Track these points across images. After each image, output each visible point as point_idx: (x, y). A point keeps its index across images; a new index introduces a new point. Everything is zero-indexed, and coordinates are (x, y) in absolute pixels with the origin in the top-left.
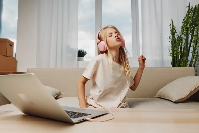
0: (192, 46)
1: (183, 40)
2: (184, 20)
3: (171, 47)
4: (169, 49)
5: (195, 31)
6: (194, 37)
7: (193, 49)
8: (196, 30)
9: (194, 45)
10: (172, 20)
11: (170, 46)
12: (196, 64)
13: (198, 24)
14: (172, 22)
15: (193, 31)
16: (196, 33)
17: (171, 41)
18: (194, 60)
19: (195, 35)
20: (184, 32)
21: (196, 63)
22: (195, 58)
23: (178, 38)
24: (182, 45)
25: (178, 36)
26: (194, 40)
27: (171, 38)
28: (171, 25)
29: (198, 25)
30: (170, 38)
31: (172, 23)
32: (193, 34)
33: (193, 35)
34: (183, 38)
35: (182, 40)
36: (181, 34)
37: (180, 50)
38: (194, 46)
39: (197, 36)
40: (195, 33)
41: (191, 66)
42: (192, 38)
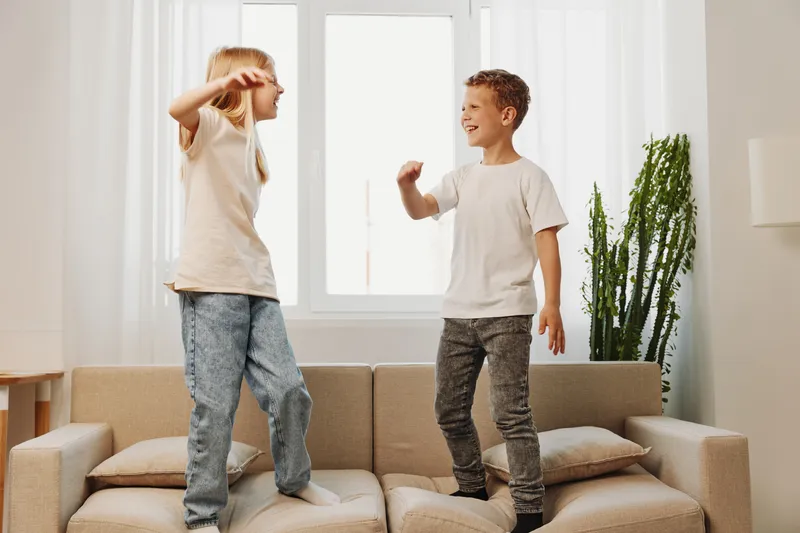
1: (630, 261)
2: (638, 182)
3: (589, 282)
4: (583, 288)
6: (666, 251)
8: (671, 225)
10: (595, 186)
12: (667, 347)
14: (594, 193)
19: (668, 241)
21: (668, 341)
23: (613, 252)
24: (625, 277)
25: (615, 247)
26: (664, 261)
27: (591, 251)
28: (593, 202)
30: (586, 250)
31: (594, 196)
32: (663, 239)
33: (664, 244)
34: (630, 254)
35: (627, 261)
37: (621, 295)
40: (668, 239)
42: (661, 254)
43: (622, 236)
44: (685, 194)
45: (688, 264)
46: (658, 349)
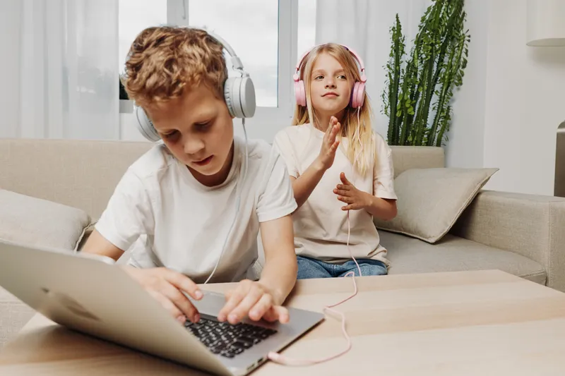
0: (437, 91)
2: (423, 19)
3: (387, 91)
4: (383, 96)
5: (448, 53)
6: (443, 70)
7: (440, 100)
8: (449, 50)
9: (442, 91)
10: (397, 17)
11: (388, 87)
12: (443, 139)
13: (456, 36)
14: (396, 23)
15: (443, 52)
16: (449, 58)
17: (390, 74)
18: (439, 128)
19: (445, 63)
20: (422, 52)
22: (440, 123)
23: (408, 67)
25: (409, 63)
26: (442, 76)
27: (391, 66)
28: (395, 30)
29: (455, 39)
30: (388, 66)
31: (395, 26)
32: (441, 60)
33: (442, 65)
35: (416, 74)
36: (414, 57)
38: (441, 94)
39: (451, 66)
40: (446, 59)
41: (430, 145)
42: (438, 72)
43: (412, 58)
44: (459, 27)
45: (460, 80)
46: (436, 139)
